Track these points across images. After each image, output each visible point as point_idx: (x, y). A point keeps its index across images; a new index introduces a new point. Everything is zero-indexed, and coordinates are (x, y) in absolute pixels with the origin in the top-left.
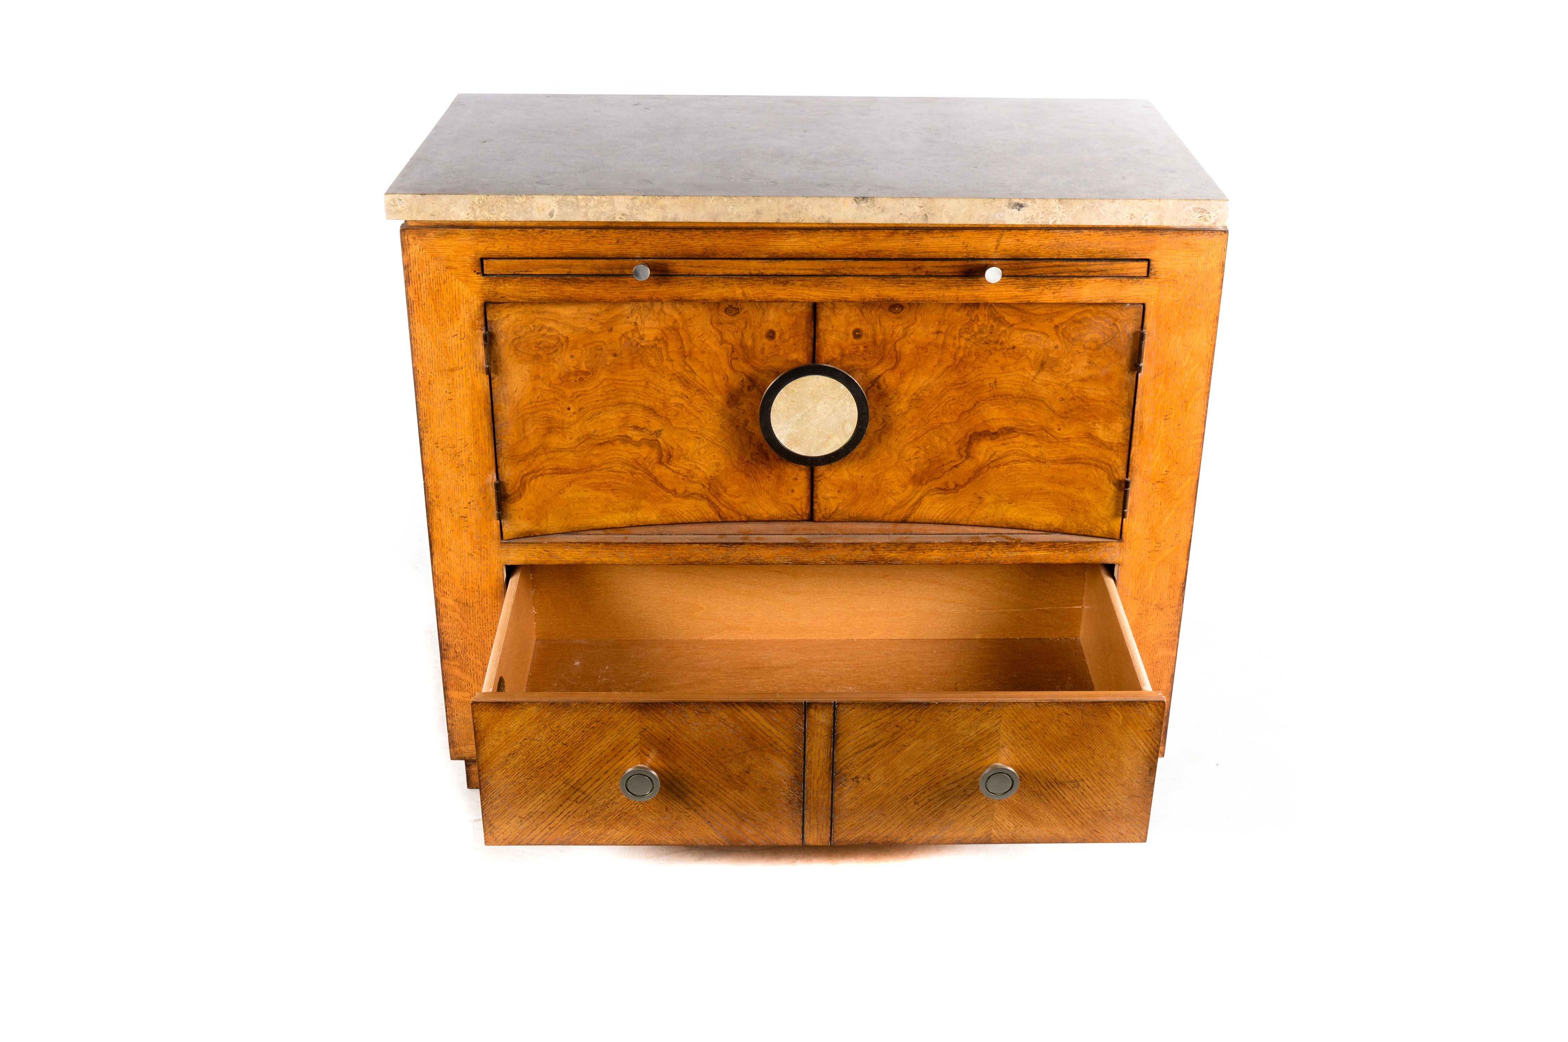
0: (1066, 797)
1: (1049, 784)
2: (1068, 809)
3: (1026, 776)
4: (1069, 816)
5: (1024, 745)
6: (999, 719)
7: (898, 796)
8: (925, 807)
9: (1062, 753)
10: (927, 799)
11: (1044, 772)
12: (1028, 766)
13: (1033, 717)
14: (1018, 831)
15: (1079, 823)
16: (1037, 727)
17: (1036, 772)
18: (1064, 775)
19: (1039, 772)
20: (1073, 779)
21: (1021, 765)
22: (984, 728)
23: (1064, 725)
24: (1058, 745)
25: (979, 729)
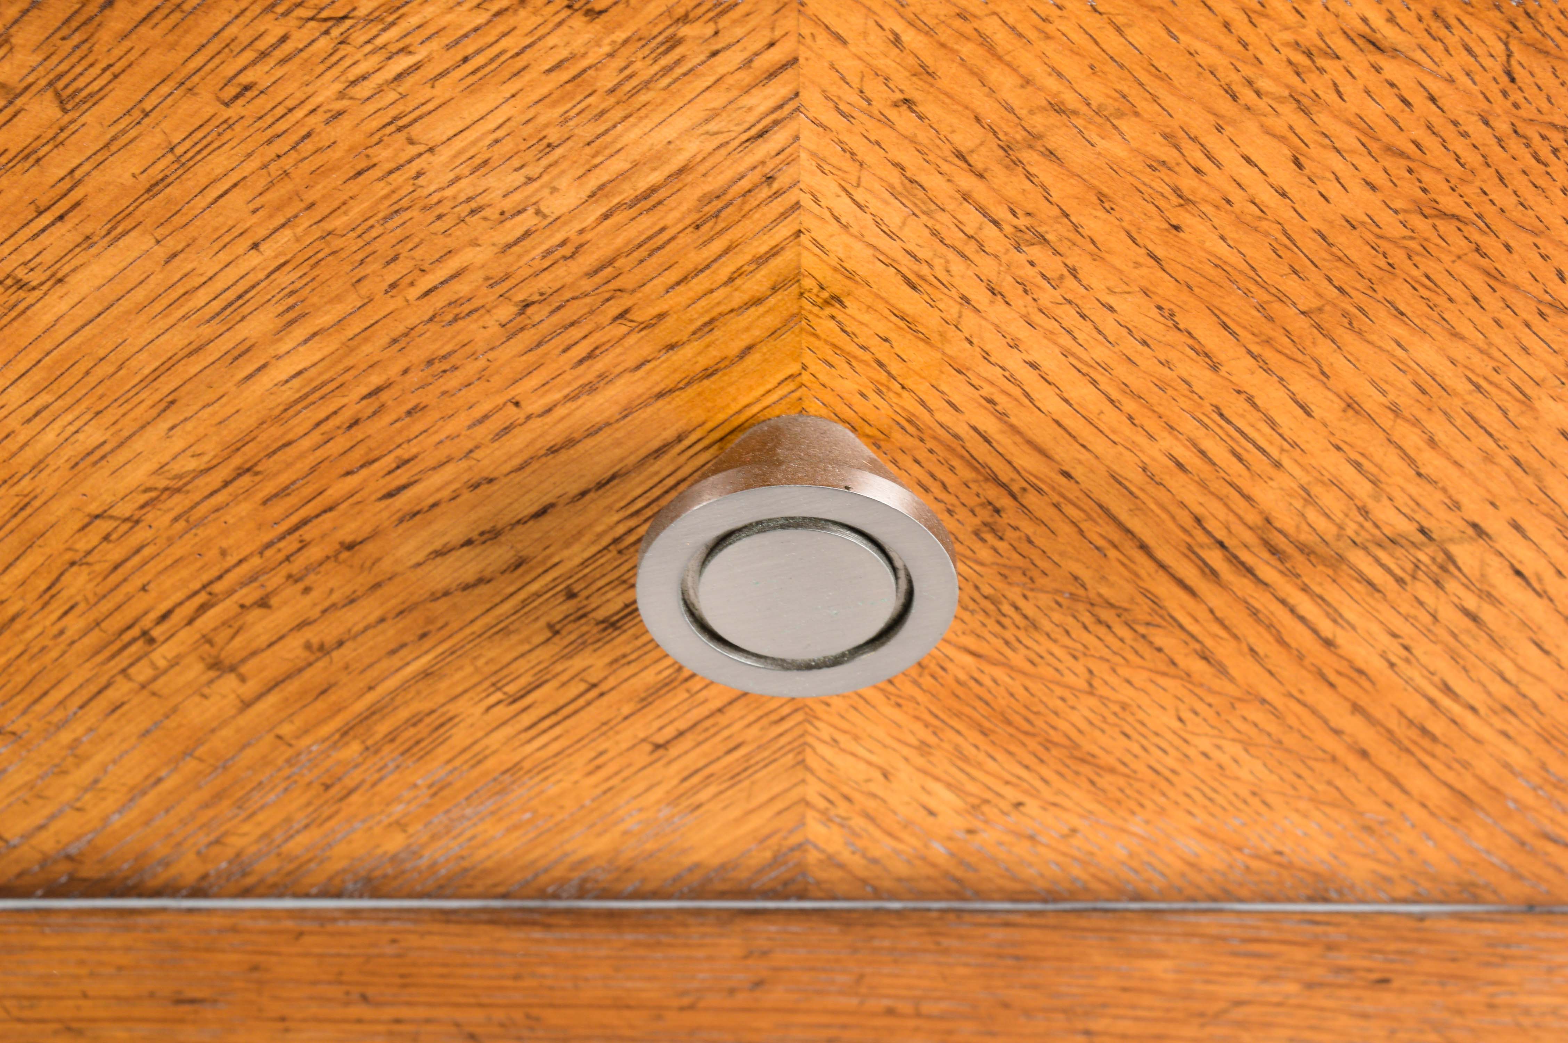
0: (1342, 638)
1: (1215, 557)
2: (1356, 708)
3: (1031, 499)
4: (1364, 754)
5: (1007, 285)
6: (778, 90)
7: (74, 624)
8: (293, 687)
9: (1323, 349)
10: (295, 644)
11: (1177, 483)
12: (1045, 435)
13: (1071, 68)
14: (988, 837)
15: (1437, 795)
16: (1115, 148)
17: (1115, 478)
18: (1330, 499)
19: (1135, 477)
20: (1407, 527)
21: (989, 425)
22: (657, 158)
23: (1348, 138)
24: (1291, 286)
25: (618, 165)
